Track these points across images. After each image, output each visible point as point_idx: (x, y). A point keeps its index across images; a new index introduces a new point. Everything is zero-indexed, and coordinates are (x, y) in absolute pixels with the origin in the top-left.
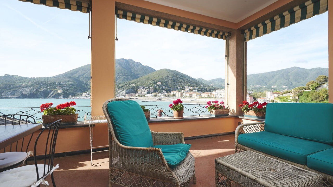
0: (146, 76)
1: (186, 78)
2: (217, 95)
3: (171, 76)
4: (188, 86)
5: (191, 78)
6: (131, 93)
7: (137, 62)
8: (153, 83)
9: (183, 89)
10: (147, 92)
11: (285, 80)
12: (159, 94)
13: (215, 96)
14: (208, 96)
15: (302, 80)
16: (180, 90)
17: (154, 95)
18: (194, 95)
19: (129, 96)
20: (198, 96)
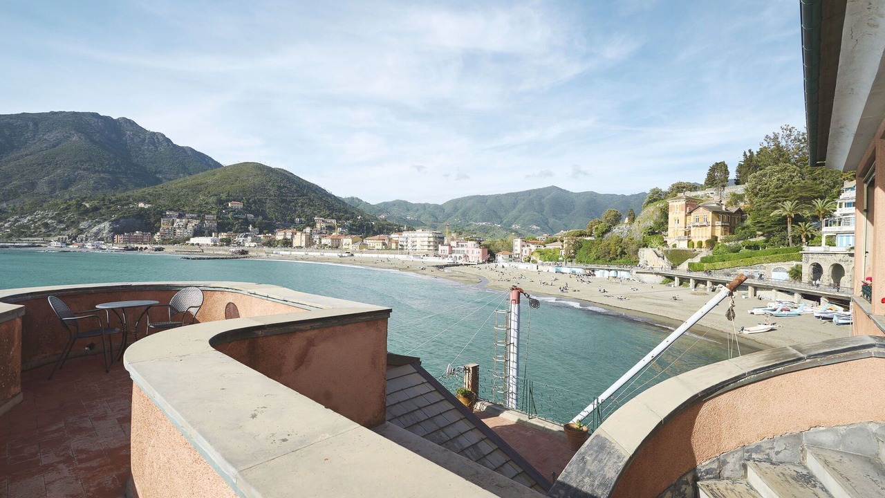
0: (190, 180)
1: (316, 193)
2: (405, 244)
3: (273, 186)
4: (323, 217)
5: (330, 196)
6: (134, 232)
7: (154, 133)
8: (216, 204)
9: (308, 225)
10: (195, 230)
11: (535, 213)
12: (240, 239)
13: (401, 245)
14: (384, 244)
15: (564, 215)
16: (300, 226)
17: (222, 240)
18: (347, 241)
19: (125, 242)
20: (357, 245)
